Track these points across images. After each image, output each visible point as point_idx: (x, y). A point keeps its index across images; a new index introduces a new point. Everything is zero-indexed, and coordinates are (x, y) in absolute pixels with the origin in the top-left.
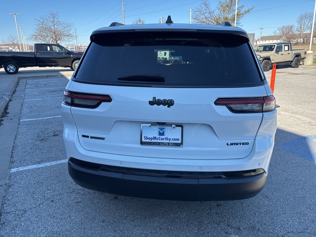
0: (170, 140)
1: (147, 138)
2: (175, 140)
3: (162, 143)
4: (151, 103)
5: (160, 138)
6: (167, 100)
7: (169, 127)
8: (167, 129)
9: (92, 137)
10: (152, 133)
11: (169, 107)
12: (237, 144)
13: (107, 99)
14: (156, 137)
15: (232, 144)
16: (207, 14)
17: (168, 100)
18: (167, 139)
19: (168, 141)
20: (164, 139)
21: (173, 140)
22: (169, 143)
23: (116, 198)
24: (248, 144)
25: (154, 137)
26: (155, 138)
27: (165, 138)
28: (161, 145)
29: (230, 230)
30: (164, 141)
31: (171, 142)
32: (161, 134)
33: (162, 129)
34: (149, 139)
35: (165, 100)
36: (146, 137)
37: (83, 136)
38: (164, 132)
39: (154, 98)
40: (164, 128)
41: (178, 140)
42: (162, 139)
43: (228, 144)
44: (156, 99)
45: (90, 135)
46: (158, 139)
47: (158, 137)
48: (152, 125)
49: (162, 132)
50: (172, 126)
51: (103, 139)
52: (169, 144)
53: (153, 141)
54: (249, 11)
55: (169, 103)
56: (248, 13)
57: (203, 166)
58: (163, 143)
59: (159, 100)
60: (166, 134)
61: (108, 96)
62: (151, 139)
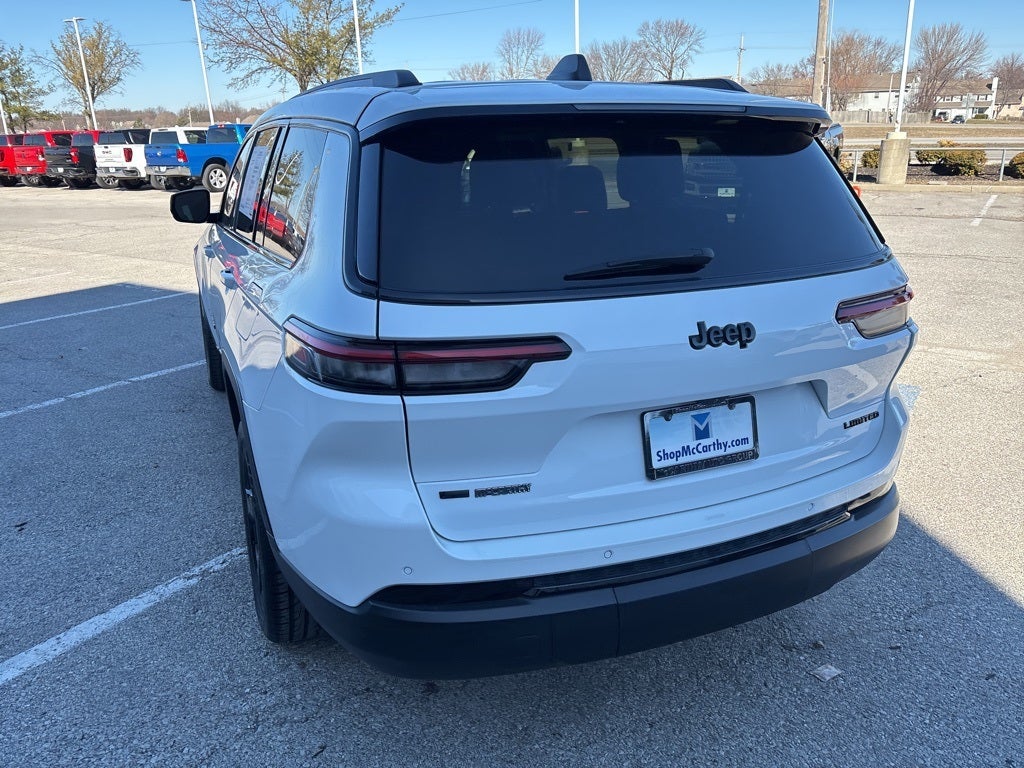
0: (725, 446)
1: (666, 456)
2: (738, 442)
3: (706, 460)
4: (696, 342)
5: (700, 449)
8: (718, 417)
9: (480, 493)
10: (677, 436)
11: (743, 346)
12: (861, 421)
13: (553, 348)
14: (688, 447)
15: (852, 424)
16: (255, 16)
17: (739, 326)
18: (718, 445)
19: (720, 452)
20: (712, 447)
21: (734, 443)
22: (724, 457)
23: (431, 688)
24: (877, 414)
25: (683, 448)
26: (686, 450)
27: (714, 444)
30: (713, 454)
31: (731, 450)
33: (700, 418)
34: (672, 456)
36: (661, 454)
37: (444, 495)
38: (707, 425)
39: (701, 325)
40: (708, 414)
41: (745, 440)
42: (706, 449)
43: (845, 426)
44: (708, 327)
46: (695, 451)
47: (693, 444)
49: (702, 427)
51: (526, 488)
52: (725, 460)
53: (683, 460)
54: (389, 17)
55: (741, 334)
56: (388, 22)
57: (813, 500)
58: (710, 459)
59: (715, 330)
60: (713, 430)
61: (554, 339)
62: (677, 455)
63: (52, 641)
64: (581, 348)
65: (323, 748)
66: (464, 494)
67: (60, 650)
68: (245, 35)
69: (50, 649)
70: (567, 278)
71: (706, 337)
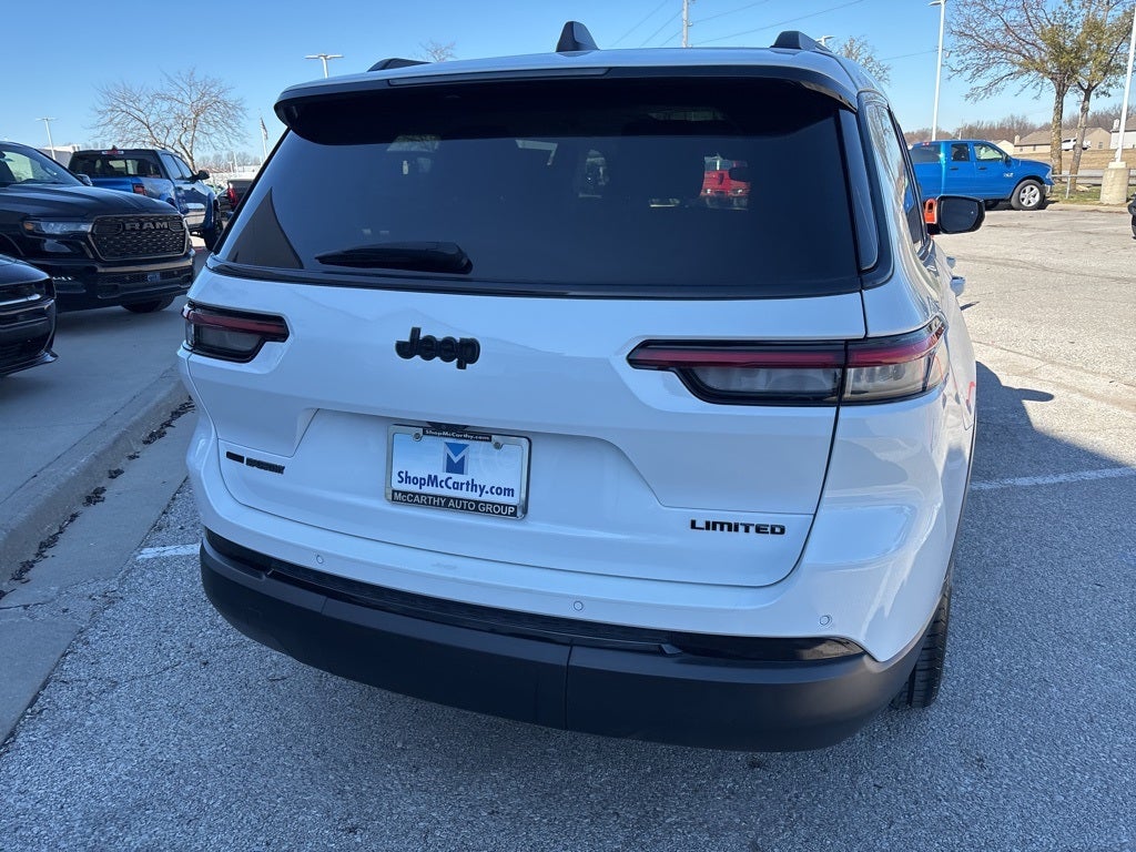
0: (482, 491)
1: (408, 479)
2: (500, 491)
3: (455, 499)
4: (406, 350)
5: (450, 483)
6: (458, 339)
7: (483, 443)
8: (476, 452)
9: (251, 463)
10: (425, 461)
11: (461, 366)
12: (733, 527)
14: (436, 477)
15: (711, 526)
18: (472, 486)
19: (474, 496)
20: (464, 487)
21: (494, 490)
22: (477, 502)
24: (783, 531)
25: (430, 476)
26: (433, 480)
27: (468, 484)
28: (451, 507)
30: (463, 494)
31: (486, 497)
32: (455, 467)
33: (457, 449)
34: (415, 481)
35: (449, 341)
36: (403, 475)
37: (230, 456)
38: (463, 458)
39: (416, 332)
40: (465, 446)
41: (510, 492)
42: (457, 486)
43: (693, 525)
44: (422, 336)
45: (247, 453)
46: (443, 484)
47: (443, 476)
48: (424, 433)
49: (456, 460)
50: (490, 440)
51: (279, 469)
52: (476, 507)
53: (427, 489)
55: (463, 352)
57: (588, 599)
58: (459, 499)
59: (430, 340)
60: (470, 466)
62: (421, 482)
66: (240, 459)
70: (320, 260)
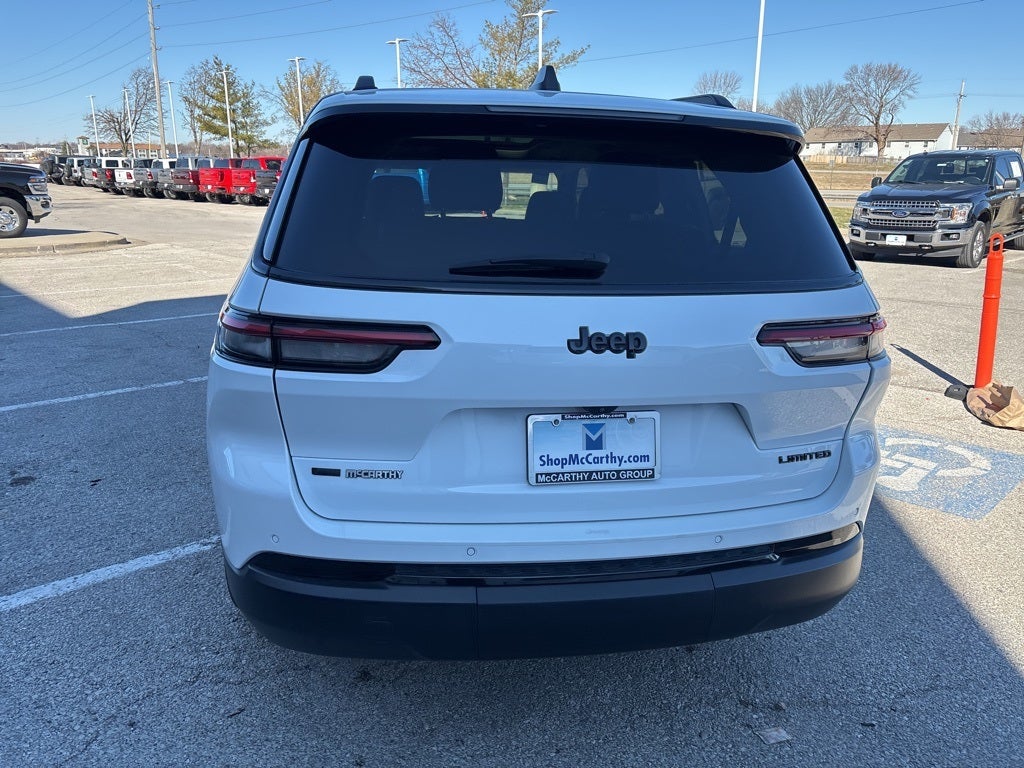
0: (621, 461)
1: (550, 461)
2: (636, 459)
3: (597, 472)
4: (576, 347)
5: (591, 459)
6: (625, 333)
7: (618, 420)
8: (612, 428)
10: (569, 441)
11: (630, 355)
12: (803, 457)
13: (423, 337)
14: (577, 456)
15: (791, 459)
16: (451, 57)
17: (628, 334)
18: (612, 458)
19: (615, 466)
20: (604, 460)
21: (631, 459)
22: (618, 472)
24: (830, 454)
25: (571, 456)
26: (574, 459)
27: (607, 457)
28: (595, 479)
29: (755, 716)
30: (604, 466)
31: (625, 466)
32: (594, 444)
33: (593, 428)
34: (557, 462)
35: (617, 336)
36: (545, 459)
37: (316, 472)
38: (601, 435)
39: (583, 330)
40: (603, 424)
41: (646, 458)
42: (597, 460)
43: (781, 460)
44: (591, 333)
45: (345, 466)
46: (584, 461)
47: (583, 454)
48: (563, 418)
49: (594, 438)
50: (625, 416)
52: (618, 476)
53: (569, 468)
54: (574, 58)
55: (631, 344)
57: (725, 532)
58: (601, 472)
59: (599, 336)
60: (608, 442)
61: (424, 329)
62: (563, 462)
63: (70, 580)
64: (450, 340)
65: (242, 710)
66: (336, 473)
67: (72, 587)
68: (441, 75)
69: (66, 585)
70: (453, 271)
71: (587, 342)
